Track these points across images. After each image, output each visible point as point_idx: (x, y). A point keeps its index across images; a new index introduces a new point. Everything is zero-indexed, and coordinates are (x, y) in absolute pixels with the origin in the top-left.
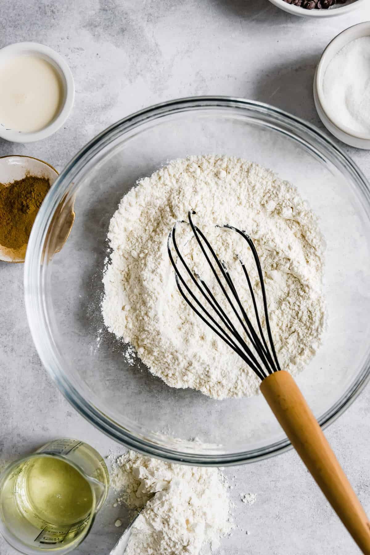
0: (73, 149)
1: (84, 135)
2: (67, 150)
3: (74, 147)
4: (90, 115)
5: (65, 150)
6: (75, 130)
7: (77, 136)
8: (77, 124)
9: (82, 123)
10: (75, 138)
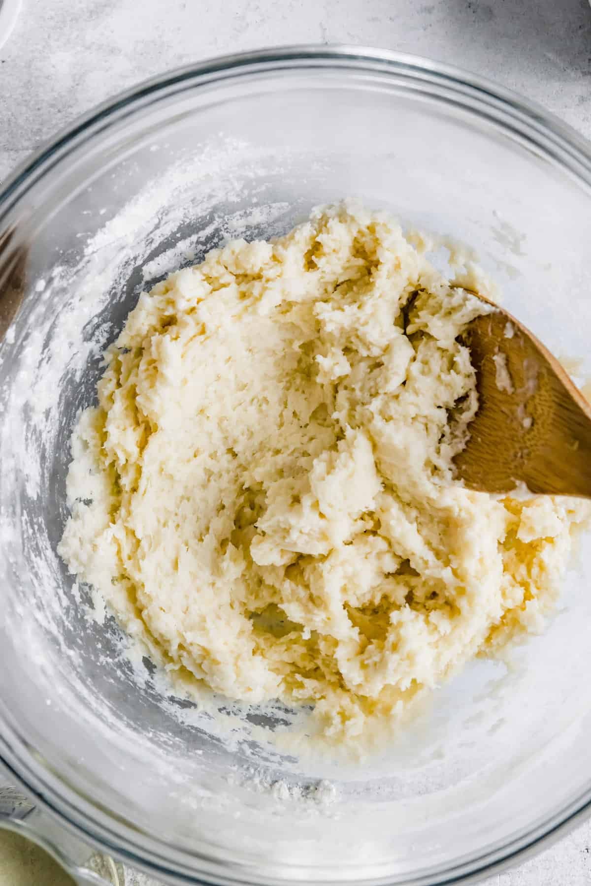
0: (24, 109)
1: (47, 77)
2: (10, 113)
3: (27, 106)
4: (61, 29)
5: (4, 113)
6: (29, 65)
7: (33, 79)
8: (32, 51)
9: (44, 47)
10: (28, 84)
